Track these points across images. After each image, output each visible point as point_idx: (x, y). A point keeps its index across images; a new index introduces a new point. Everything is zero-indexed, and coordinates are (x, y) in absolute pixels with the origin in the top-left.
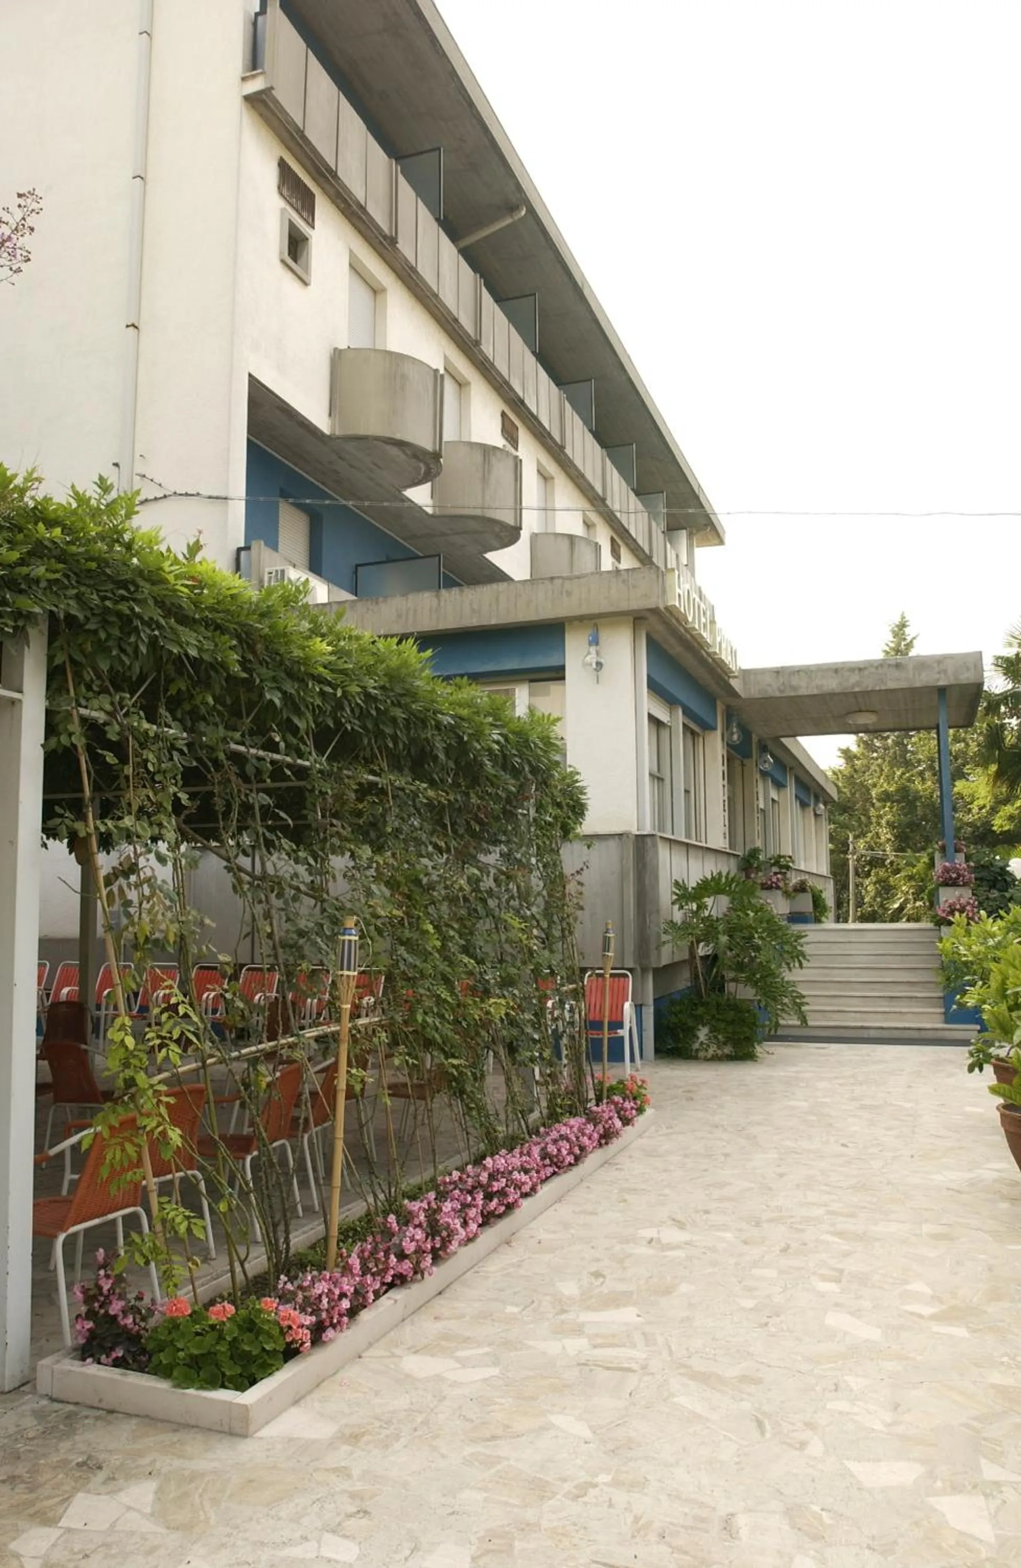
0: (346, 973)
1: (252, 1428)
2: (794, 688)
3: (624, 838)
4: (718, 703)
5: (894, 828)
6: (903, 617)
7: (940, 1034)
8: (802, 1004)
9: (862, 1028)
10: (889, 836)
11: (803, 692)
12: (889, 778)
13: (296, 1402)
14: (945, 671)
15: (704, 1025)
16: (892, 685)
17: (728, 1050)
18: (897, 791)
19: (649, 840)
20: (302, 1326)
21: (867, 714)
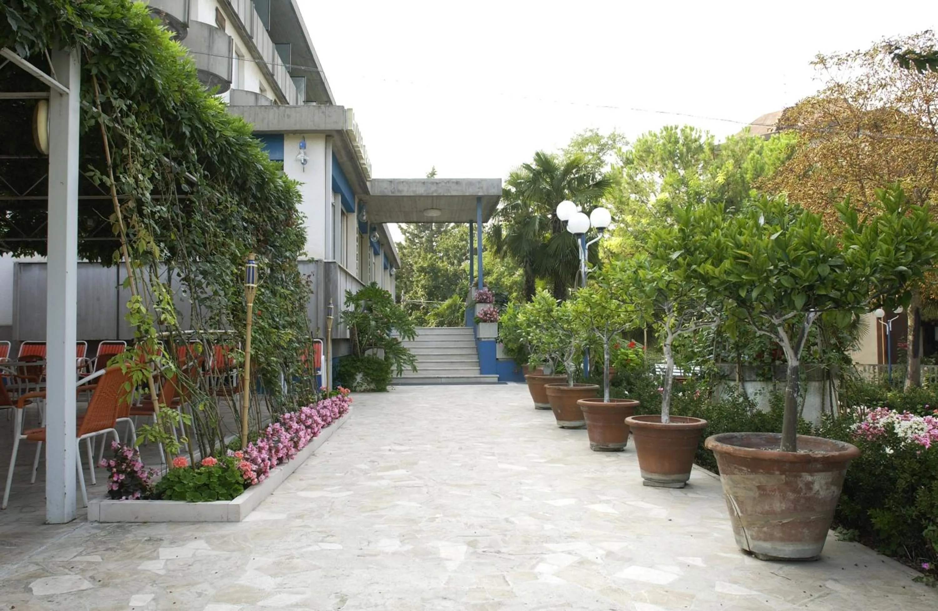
0: (251, 285)
1: (241, 518)
2: (399, 191)
3: (319, 263)
4: (356, 197)
5: (426, 288)
6: (434, 169)
7: (478, 380)
8: (414, 360)
9: (438, 378)
10: (423, 293)
11: (405, 194)
12: (425, 259)
13: (254, 510)
14: (482, 188)
15: (360, 372)
16: (454, 193)
17: (372, 386)
18: (428, 266)
19: (332, 265)
20: (252, 470)
21: (436, 211)
